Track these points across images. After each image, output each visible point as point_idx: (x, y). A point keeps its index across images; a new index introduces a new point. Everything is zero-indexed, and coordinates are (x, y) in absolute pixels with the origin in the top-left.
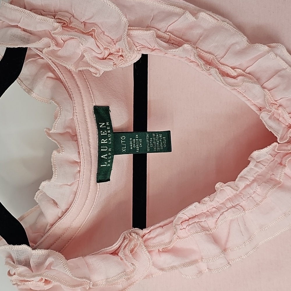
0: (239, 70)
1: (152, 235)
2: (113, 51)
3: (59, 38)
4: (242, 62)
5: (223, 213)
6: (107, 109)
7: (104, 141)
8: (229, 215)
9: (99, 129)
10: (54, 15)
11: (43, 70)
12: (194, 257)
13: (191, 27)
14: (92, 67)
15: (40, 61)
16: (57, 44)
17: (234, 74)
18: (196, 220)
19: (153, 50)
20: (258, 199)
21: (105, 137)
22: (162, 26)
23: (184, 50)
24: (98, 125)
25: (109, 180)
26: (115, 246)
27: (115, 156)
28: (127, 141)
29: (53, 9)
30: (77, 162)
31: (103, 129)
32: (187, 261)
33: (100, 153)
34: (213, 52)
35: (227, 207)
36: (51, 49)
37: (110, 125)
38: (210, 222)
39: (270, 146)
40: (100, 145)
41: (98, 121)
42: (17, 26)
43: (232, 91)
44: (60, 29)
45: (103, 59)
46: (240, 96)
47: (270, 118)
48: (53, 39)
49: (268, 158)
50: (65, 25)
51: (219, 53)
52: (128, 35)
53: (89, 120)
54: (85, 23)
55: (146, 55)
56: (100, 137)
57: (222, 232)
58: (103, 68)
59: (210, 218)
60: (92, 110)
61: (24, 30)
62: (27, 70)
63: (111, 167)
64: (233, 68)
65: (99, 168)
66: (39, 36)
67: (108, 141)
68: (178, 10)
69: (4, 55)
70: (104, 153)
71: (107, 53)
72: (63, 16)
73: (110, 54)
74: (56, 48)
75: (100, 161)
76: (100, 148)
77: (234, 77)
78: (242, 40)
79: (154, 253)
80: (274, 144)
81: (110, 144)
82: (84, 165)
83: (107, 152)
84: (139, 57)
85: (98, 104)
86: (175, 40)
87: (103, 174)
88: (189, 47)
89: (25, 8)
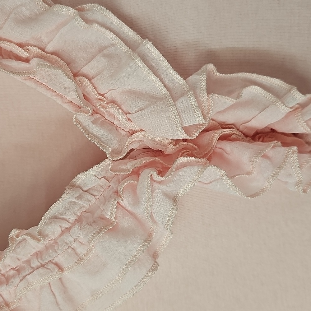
0: (34, 48)
5: (24, 277)
8: (35, 280)
17: (24, 54)
20: (81, 250)
35: (33, 265)
39: (99, 166)
43: (25, 82)
46: (41, 90)
47: (94, 122)
49: (102, 184)
64: (21, 45)
77: (27, 60)
80: (106, 162)
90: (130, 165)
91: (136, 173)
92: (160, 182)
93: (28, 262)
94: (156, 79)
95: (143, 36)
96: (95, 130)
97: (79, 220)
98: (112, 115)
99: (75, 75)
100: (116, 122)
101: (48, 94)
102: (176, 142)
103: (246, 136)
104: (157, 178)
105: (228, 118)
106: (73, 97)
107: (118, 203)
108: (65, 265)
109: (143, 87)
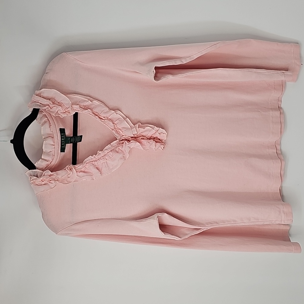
0: (106, 118)
1: (76, 167)
3: (51, 106)
4: (107, 115)
6: (64, 129)
7: (63, 139)
8: (102, 161)
9: (61, 135)
11: (44, 117)
12: (91, 174)
13: (91, 105)
14: (60, 115)
15: (43, 113)
16: (50, 108)
17: (104, 119)
18: (91, 162)
19: (79, 111)
20: (111, 156)
22: (82, 104)
23: (88, 111)
24: (61, 134)
25: (64, 152)
26: (65, 169)
27: (66, 144)
28: (70, 140)
29: (49, 98)
30: (54, 145)
31: (63, 136)
32: (88, 174)
33: (62, 143)
37: (65, 134)
38: (96, 163)
39: (115, 141)
40: (62, 140)
41: (61, 133)
42: (38, 102)
44: (52, 103)
45: (64, 113)
46: (106, 126)
48: (49, 106)
51: (99, 112)
52: (71, 107)
53: (58, 132)
54: (59, 102)
55: (77, 113)
56: (61, 138)
57: (100, 167)
58: (64, 115)
59: (96, 162)
61: (40, 103)
62: (39, 116)
63: (65, 147)
64: (104, 117)
65: (61, 147)
66: (45, 106)
67: (64, 139)
68: (87, 100)
69: (32, 110)
70: (63, 143)
71: (65, 111)
72: (52, 100)
73: (66, 112)
74: (50, 109)
75: (62, 145)
77: (104, 120)
78: (107, 109)
79: (77, 172)
80: (117, 141)
81: (65, 140)
82: (56, 146)
83: (64, 143)
84: (75, 113)
85: (61, 128)
86: (86, 108)
87: (63, 150)
88: (90, 110)
89: (41, 97)
90: (122, 142)
91: (123, 143)
92: (128, 144)
93: (101, 158)
94: (128, 125)
95: (127, 117)
96: (116, 134)
97: (111, 151)
98: (119, 132)
99: (113, 123)
100: (120, 133)
101: (108, 127)
102: (132, 137)
103: (148, 138)
104: (127, 143)
105: (144, 134)
106: (113, 128)
107: (119, 148)
108: (107, 159)
109: (126, 127)
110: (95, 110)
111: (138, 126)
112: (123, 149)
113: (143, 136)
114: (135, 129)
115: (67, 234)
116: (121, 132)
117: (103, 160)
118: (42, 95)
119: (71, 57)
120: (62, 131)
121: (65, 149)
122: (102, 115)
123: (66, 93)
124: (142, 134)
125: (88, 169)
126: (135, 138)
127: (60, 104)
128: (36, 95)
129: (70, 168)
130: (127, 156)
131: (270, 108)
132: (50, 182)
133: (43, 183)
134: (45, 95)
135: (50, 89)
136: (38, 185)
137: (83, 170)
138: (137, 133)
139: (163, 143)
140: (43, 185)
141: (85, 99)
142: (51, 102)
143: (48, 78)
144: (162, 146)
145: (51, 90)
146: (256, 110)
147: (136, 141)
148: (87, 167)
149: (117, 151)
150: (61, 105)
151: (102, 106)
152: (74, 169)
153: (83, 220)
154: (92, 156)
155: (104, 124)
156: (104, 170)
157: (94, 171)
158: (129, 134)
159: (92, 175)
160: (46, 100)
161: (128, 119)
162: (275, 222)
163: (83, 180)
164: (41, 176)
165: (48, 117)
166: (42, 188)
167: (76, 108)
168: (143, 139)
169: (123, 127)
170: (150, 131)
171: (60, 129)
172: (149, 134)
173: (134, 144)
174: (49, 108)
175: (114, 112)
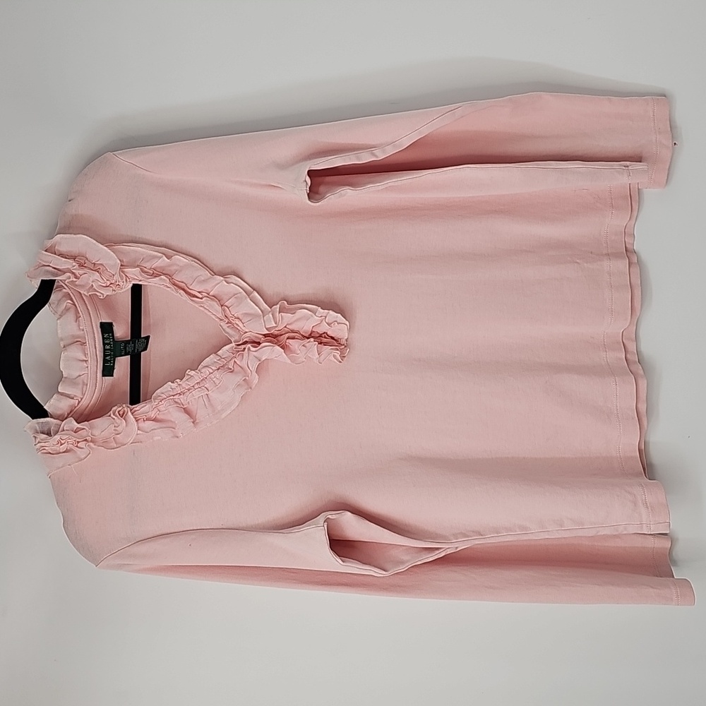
0: (205, 293)
1: (137, 409)
2: (113, 282)
3: (77, 273)
4: (209, 287)
5: (191, 392)
6: (110, 325)
7: (108, 347)
8: (196, 393)
9: (103, 338)
10: (74, 258)
11: (65, 298)
12: (170, 425)
13: (169, 266)
14: (98, 292)
15: (64, 290)
16: (76, 277)
17: (201, 296)
18: (172, 397)
19: (140, 281)
20: (217, 382)
21: (108, 344)
22: (148, 265)
23: (161, 279)
24: (103, 335)
25: (112, 376)
26: (109, 414)
27: (117, 358)
28: (125, 347)
29: (73, 255)
30: (86, 361)
31: (107, 339)
32: (164, 426)
33: (105, 356)
34: (185, 281)
36: (71, 280)
37: (113, 336)
38: (182, 399)
39: (228, 346)
40: (105, 350)
41: (103, 333)
42: (49, 266)
44: (77, 266)
45: (106, 287)
46: (206, 311)
47: (228, 327)
48: (73, 273)
50: (81, 266)
51: (189, 282)
52: (121, 272)
53: (95, 332)
54: (95, 264)
55: (138, 285)
56: (104, 344)
57: (192, 407)
58: (107, 292)
59: (182, 396)
60: (99, 325)
61: (55, 268)
62: (54, 297)
63: (114, 365)
64: (199, 292)
65: (104, 366)
66: (64, 272)
68: (160, 254)
69: (39, 285)
70: (108, 355)
71: (108, 283)
72: (80, 259)
73: (111, 284)
74: (75, 280)
75: (105, 361)
76: (104, 352)
77: (201, 298)
78: (207, 274)
80: (231, 345)
81: (112, 348)
82: (91, 363)
83: (110, 355)
84: (131, 285)
85: (103, 321)
86: (155, 274)
87: (108, 371)
88: (165, 278)
89: (55, 254)
90: (243, 346)
91: (244, 350)
92: (255, 351)
93: (193, 386)
94: (257, 308)
95: (254, 290)
96: (228, 330)
97: (218, 369)
98: (237, 325)
99: (222, 306)
100: (239, 328)
101: (209, 313)
102: (265, 336)
103: (304, 336)
104: (252, 349)
105: (294, 327)
106: (220, 315)
107: (235, 362)
108: (209, 389)
109: (252, 312)
110: (177, 278)
111: (278, 310)
112: (243, 364)
113: (293, 331)
114: (271, 316)
115: (120, 567)
116: (241, 325)
117: (199, 391)
118: (57, 250)
119: (124, 159)
120: (107, 328)
121: (114, 369)
122: (195, 288)
123: (110, 242)
124: (290, 327)
125: (164, 414)
126: (273, 338)
127: (96, 268)
128: (46, 251)
129: (121, 413)
130: (255, 379)
131: (605, 252)
132: (77, 446)
133: (63, 448)
134: (63, 248)
135: (73, 236)
136: (50, 453)
137: (152, 415)
138: (275, 325)
139: (343, 347)
140: (64, 452)
141: (156, 253)
142: (74, 264)
143: (73, 210)
144: (337, 354)
145: (75, 236)
146: (569, 258)
147: (275, 344)
148: (162, 408)
149: (231, 369)
150: (99, 269)
151: (193, 266)
152: (129, 413)
153: (158, 533)
154: (173, 382)
155: (201, 308)
156: (201, 413)
157: (178, 416)
158: (257, 329)
159: (174, 426)
160: (64, 259)
161: (257, 294)
162: (625, 529)
163: (156, 438)
164: (57, 432)
165: (73, 298)
166: (59, 461)
167: (135, 276)
168: (293, 338)
169: (245, 314)
170: (307, 320)
171: (101, 323)
172: (306, 327)
173: (270, 352)
174: (72, 276)
175: (222, 278)
